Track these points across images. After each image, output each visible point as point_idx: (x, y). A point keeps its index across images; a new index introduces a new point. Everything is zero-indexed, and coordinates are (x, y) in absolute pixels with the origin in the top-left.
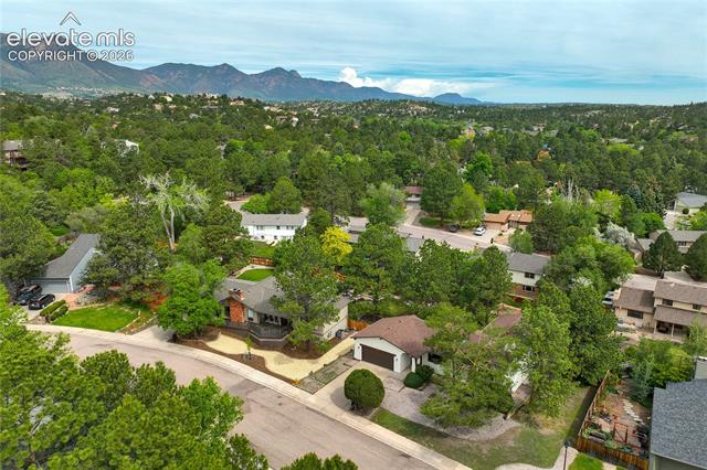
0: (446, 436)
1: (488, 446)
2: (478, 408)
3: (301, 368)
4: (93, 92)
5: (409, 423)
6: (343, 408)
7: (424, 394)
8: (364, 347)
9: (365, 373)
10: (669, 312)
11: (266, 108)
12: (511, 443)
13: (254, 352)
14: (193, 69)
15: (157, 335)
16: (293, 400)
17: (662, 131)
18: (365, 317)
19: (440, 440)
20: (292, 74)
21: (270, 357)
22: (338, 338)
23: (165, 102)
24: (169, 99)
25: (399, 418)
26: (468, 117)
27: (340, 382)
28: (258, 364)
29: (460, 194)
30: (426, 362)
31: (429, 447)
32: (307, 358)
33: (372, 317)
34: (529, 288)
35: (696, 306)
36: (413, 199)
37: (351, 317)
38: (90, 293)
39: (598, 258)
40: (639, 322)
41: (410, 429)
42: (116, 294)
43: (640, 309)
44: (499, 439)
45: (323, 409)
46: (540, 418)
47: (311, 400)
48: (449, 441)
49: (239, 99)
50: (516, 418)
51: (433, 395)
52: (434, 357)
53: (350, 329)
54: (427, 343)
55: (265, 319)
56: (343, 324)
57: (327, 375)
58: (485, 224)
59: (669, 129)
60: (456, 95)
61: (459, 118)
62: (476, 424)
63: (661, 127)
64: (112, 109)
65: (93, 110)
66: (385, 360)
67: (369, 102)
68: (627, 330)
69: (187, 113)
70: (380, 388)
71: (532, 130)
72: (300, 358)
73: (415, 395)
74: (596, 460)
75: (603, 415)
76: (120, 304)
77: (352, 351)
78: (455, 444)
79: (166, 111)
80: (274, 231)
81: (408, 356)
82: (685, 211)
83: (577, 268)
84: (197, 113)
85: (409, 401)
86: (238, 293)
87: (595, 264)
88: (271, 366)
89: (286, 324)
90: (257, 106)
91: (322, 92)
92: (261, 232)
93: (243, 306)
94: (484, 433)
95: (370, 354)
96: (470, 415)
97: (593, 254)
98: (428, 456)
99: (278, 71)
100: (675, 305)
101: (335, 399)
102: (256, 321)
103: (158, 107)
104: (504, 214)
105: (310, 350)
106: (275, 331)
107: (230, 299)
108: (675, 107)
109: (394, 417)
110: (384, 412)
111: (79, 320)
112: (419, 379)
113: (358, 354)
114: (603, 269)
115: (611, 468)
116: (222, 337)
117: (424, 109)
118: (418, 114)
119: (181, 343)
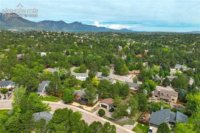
0: (116, 120)
1: (123, 122)
2: (121, 115)
3: (90, 109)
4: (24, 29)
5: (109, 118)
6: (98, 116)
7: (112, 113)
8: (102, 105)
9: (102, 109)
10: (162, 96)
11: (74, 36)
12: (127, 121)
13: (81, 106)
14: (52, 22)
15: (62, 102)
16: (89, 114)
17: (178, 44)
18: (102, 98)
19: (115, 121)
20: (80, 23)
21: (84, 106)
22: (96, 102)
23: (47, 35)
24: (48, 34)
26: (129, 37)
27: (97, 111)
28: (82, 108)
29: (123, 67)
30: (113, 107)
33: (103, 98)
34: (136, 91)
36: (113, 67)
37: (99, 98)
38: (46, 93)
39: (149, 85)
40: (157, 98)
42: (52, 94)
43: (157, 95)
44: (125, 121)
45: (94, 116)
46: (133, 117)
47: (92, 114)
48: (116, 121)
49: (67, 33)
50: (128, 117)
51: (114, 113)
52: (114, 106)
53: (99, 100)
54: (113, 104)
55: (82, 99)
56: (97, 100)
57: (95, 110)
58: (129, 74)
59: (180, 43)
60: (126, 29)
61: (127, 38)
62: (121, 118)
63: (178, 43)
64: (32, 36)
65: (27, 37)
66: (106, 107)
67: (102, 33)
68: (154, 100)
69: (53, 38)
70: (105, 112)
71: (145, 42)
72: (89, 107)
74: (141, 124)
75: (144, 117)
76: (53, 96)
77: (99, 105)
78: (117, 122)
79: (48, 38)
80: (81, 77)
81: (110, 106)
82: (177, 69)
83: (145, 87)
84: (56, 38)
85: (109, 114)
86: (77, 94)
87: (148, 86)
88: (84, 108)
89: (86, 100)
90: (71, 35)
91: (89, 28)
92: (78, 77)
93: (78, 96)
94: (122, 120)
95: (103, 106)
96: (120, 117)
97: (148, 84)
99: (76, 23)
100: (164, 95)
101: (96, 114)
102: (80, 99)
103: (45, 36)
104: (133, 71)
105: (91, 105)
106: (84, 101)
107: (75, 95)
109: (107, 117)
110: (105, 116)
111: (46, 99)
112: (112, 110)
113: (100, 106)
114: (150, 87)
115: (143, 125)
116: (74, 103)
117: (117, 35)
118: (115, 36)
119: (67, 104)
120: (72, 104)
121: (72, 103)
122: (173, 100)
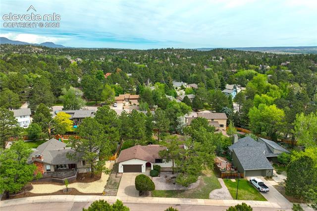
0: (184, 191)
1: (200, 188)
3: (97, 186)
5: (167, 192)
6: (136, 196)
7: (162, 177)
8: (124, 166)
13: (70, 186)
19: (183, 193)
21: (76, 186)
25: (162, 191)
28: (75, 192)
30: (155, 164)
31: (182, 197)
32: (95, 181)
35: (212, 120)
41: (170, 194)
45: (127, 201)
47: (118, 198)
48: (187, 192)
55: (58, 168)
57: (113, 185)
58: (116, 101)
67: (5, 46)
72: (91, 182)
73: (159, 179)
74: (229, 180)
78: (190, 192)
85: (159, 183)
86: (40, 157)
88: (81, 190)
89: (72, 167)
93: (43, 164)
98: (185, 201)
102: (53, 170)
104: (121, 96)
108: (148, 50)
109: (160, 191)
110: (154, 191)
113: (121, 170)
115: (234, 180)
116: (35, 186)
117: (41, 50)
118: (38, 52)
119: (13, 198)
120: (32, 191)
121: (31, 188)
122: (222, 126)
